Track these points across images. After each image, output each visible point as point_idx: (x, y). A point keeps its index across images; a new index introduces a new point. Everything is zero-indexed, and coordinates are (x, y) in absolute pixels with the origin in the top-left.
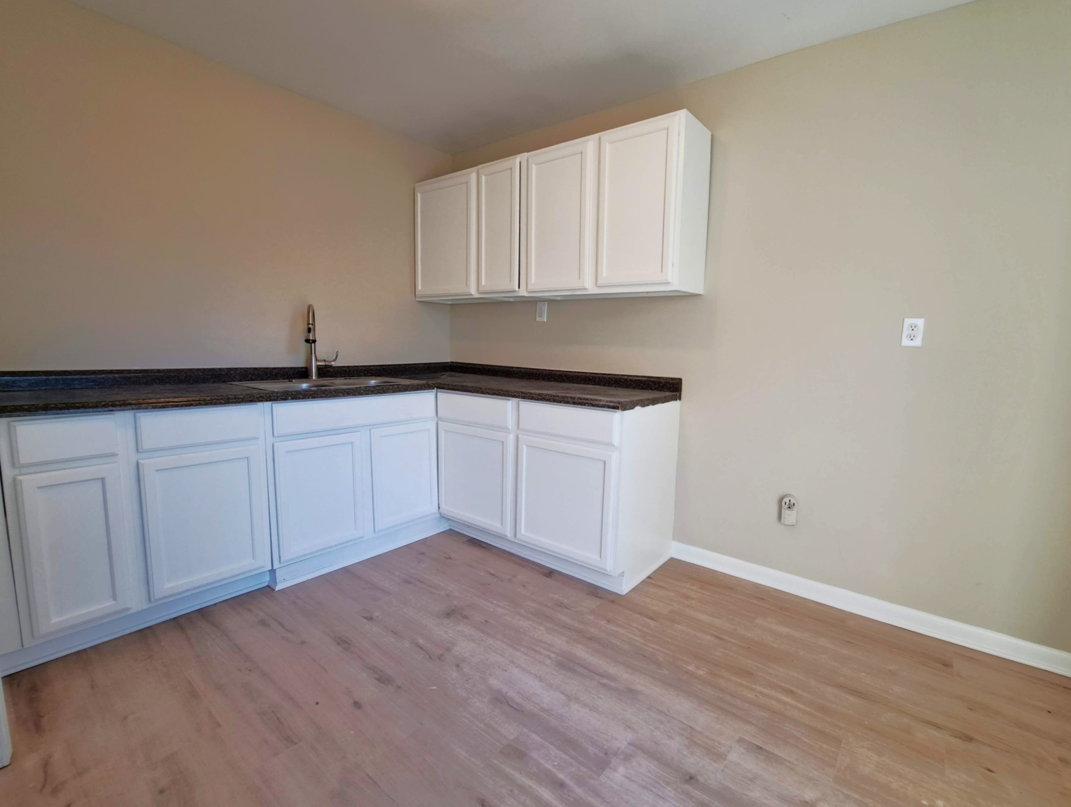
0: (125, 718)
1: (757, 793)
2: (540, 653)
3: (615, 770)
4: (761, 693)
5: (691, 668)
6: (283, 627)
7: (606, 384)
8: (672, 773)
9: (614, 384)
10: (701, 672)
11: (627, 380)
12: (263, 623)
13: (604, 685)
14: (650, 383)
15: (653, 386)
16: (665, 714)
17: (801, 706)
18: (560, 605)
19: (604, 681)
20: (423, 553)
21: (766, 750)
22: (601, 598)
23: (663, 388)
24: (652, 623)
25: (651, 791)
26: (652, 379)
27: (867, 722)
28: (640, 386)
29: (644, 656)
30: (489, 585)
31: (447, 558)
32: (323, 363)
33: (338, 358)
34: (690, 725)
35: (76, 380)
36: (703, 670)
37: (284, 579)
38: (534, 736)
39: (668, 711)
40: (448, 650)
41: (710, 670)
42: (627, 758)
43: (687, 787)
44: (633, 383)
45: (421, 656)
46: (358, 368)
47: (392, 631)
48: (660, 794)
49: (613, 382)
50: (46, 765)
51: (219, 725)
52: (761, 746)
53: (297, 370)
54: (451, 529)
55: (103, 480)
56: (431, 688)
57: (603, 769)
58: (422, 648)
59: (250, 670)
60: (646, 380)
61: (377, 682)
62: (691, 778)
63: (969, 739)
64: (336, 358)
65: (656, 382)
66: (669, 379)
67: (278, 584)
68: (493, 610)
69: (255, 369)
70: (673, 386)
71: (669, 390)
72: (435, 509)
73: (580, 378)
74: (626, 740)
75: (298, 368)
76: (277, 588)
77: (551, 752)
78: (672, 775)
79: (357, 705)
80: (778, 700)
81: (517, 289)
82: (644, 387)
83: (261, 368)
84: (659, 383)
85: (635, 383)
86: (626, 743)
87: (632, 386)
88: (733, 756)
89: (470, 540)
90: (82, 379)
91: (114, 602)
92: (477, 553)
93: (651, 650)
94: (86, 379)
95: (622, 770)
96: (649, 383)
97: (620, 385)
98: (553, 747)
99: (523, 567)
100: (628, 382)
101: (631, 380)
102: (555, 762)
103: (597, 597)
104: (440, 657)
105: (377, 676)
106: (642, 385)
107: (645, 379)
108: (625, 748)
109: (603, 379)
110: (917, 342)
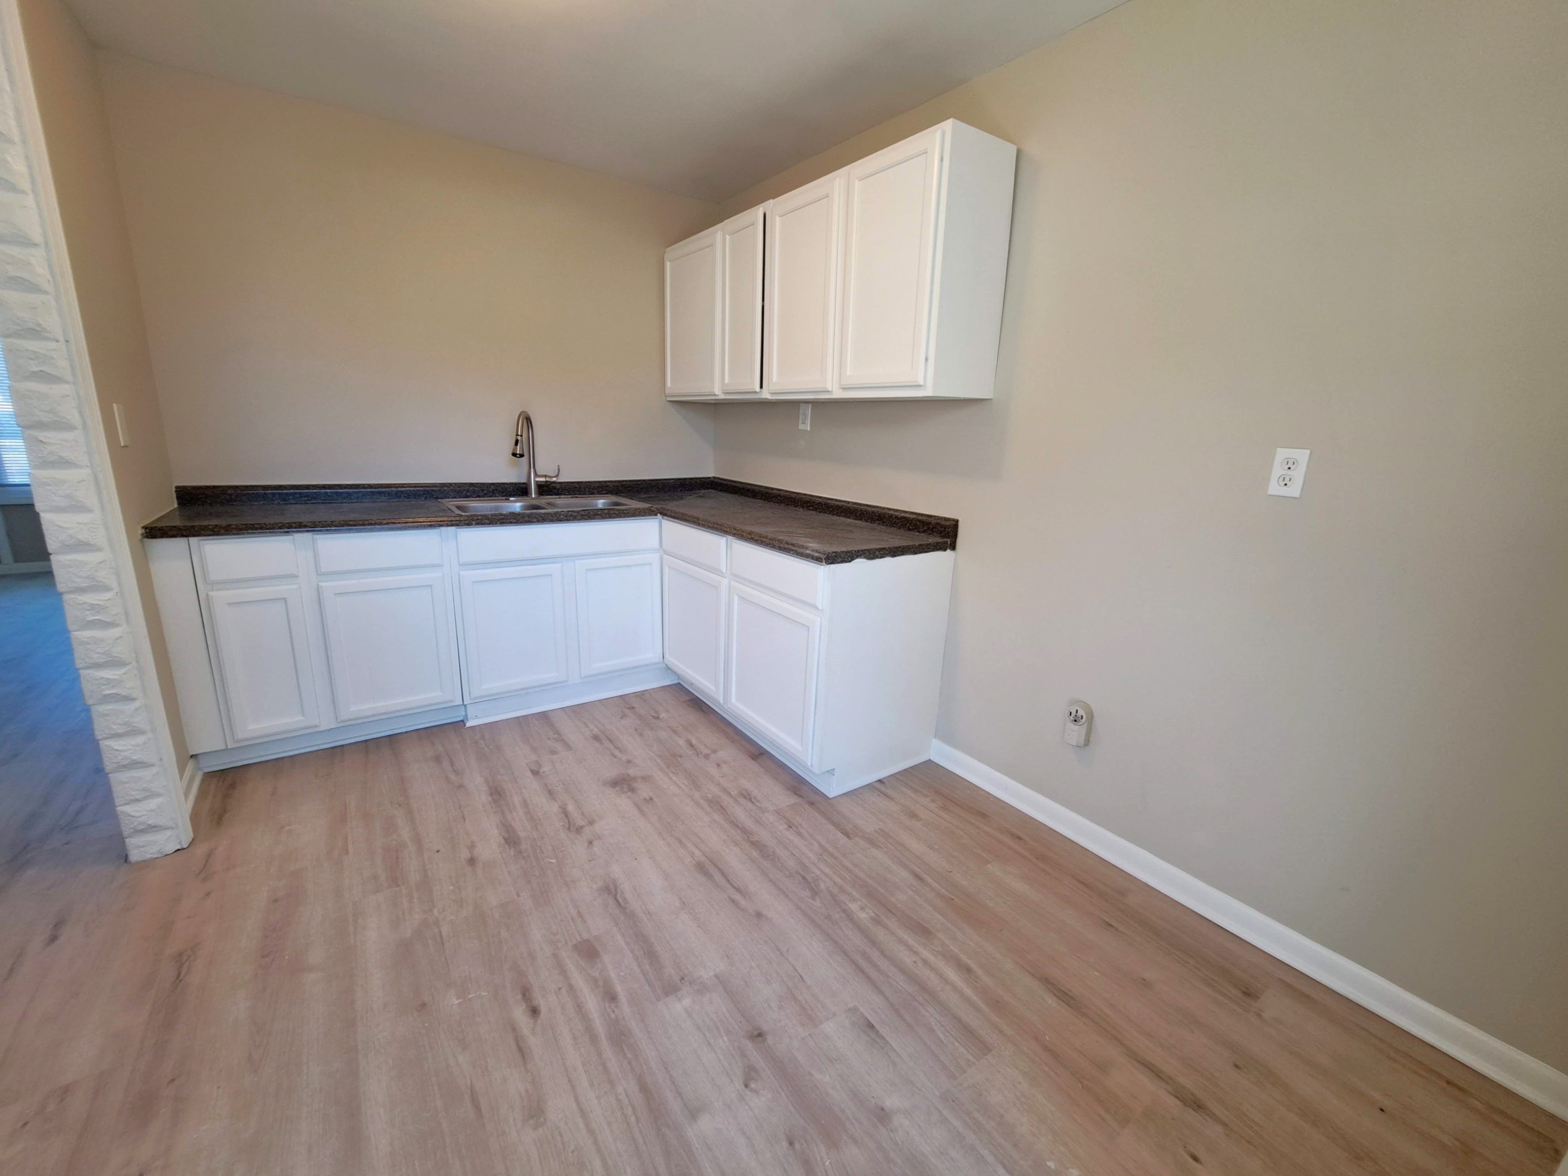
0: (282, 827)
1: (828, 1077)
2: (685, 847)
3: (680, 1000)
4: (925, 962)
5: (854, 907)
6: (452, 766)
7: (868, 520)
8: (741, 1022)
9: (878, 520)
10: (863, 915)
11: (891, 516)
12: (437, 759)
13: (733, 901)
14: (918, 523)
15: (921, 527)
16: (782, 954)
17: (968, 992)
18: (747, 796)
19: (737, 897)
20: (633, 708)
21: (877, 1032)
22: (801, 796)
23: (933, 532)
24: (843, 839)
25: (704, 1035)
26: (920, 518)
27: (1048, 1037)
28: (907, 526)
29: (804, 878)
30: (681, 757)
31: (654, 718)
32: (543, 479)
33: (560, 472)
34: (803, 974)
35: (291, 494)
36: (867, 913)
37: (476, 716)
38: (619, 937)
39: (788, 950)
40: (591, 822)
41: (877, 915)
42: (703, 989)
43: (749, 1045)
44: (898, 521)
45: (561, 824)
46: (590, 484)
47: (549, 791)
48: (712, 1041)
49: (876, 518)
50: (209, 855)
51: (347, 853)
52: (874, 1024)
53: (517, 486)
54: (679, 683)
55: (285, 600)
56: (550, 860)
57: (667, 994)
58: (566, 816)
59: (400, 805)
60: (914, 518)
61: (503, 841)
62: (760, 1035)
63: (1198, 1106)
64: (558, 473)
65: (925, 522)
66: (942, 520)
67: (469, 720)
68: (666, 787)
69: (471, 484)
70: (945, 531)
71: (939, 535)
72: (658, 658)
73: (840, 508)
74: (715, 970)
75: (520, 483)
76: (468, 724)
77: (626, 960)
78: (740, 1024)
79: (472, 861)
80: (941, 976)
81: (758, 389)
82: (911, 527)
83: (477, 484)
84: (929, 523)
85: (901, 522)
86: (712, 974)
87: (897, 525)
88: (829, 1027)
89: (693, 699)
90: (295, 493)
91: (303, 718)
92: (691, 716)
93: (818, 872)
94: (300, 493)
95: (687, 1002)
96: (916, 523)
97: (884, 522)
98: (631, 956)
99: (733, 742)
100: (893, 519)
101: (896, 517)
102: (623, 972)
103: (796, 794)
104: (579, 830)
105: (507, 836)
106: (908, 524)
107: (914, 516)
108: (707, 979)
109: (865, 513)
110: (1294, 490)
